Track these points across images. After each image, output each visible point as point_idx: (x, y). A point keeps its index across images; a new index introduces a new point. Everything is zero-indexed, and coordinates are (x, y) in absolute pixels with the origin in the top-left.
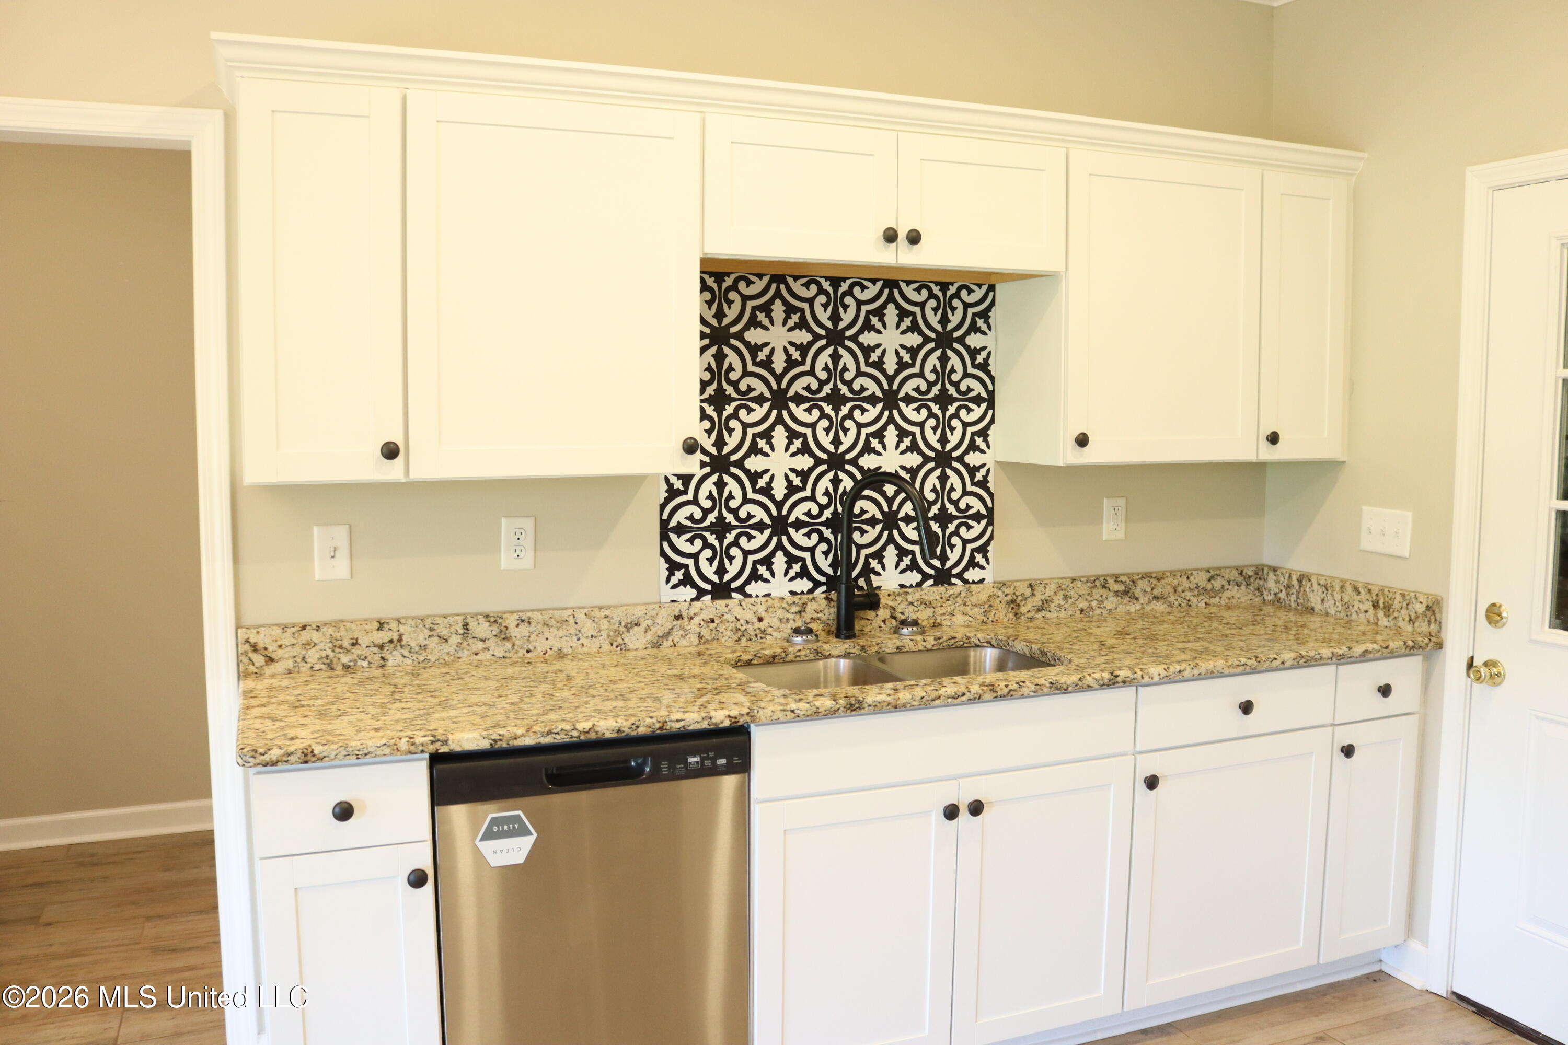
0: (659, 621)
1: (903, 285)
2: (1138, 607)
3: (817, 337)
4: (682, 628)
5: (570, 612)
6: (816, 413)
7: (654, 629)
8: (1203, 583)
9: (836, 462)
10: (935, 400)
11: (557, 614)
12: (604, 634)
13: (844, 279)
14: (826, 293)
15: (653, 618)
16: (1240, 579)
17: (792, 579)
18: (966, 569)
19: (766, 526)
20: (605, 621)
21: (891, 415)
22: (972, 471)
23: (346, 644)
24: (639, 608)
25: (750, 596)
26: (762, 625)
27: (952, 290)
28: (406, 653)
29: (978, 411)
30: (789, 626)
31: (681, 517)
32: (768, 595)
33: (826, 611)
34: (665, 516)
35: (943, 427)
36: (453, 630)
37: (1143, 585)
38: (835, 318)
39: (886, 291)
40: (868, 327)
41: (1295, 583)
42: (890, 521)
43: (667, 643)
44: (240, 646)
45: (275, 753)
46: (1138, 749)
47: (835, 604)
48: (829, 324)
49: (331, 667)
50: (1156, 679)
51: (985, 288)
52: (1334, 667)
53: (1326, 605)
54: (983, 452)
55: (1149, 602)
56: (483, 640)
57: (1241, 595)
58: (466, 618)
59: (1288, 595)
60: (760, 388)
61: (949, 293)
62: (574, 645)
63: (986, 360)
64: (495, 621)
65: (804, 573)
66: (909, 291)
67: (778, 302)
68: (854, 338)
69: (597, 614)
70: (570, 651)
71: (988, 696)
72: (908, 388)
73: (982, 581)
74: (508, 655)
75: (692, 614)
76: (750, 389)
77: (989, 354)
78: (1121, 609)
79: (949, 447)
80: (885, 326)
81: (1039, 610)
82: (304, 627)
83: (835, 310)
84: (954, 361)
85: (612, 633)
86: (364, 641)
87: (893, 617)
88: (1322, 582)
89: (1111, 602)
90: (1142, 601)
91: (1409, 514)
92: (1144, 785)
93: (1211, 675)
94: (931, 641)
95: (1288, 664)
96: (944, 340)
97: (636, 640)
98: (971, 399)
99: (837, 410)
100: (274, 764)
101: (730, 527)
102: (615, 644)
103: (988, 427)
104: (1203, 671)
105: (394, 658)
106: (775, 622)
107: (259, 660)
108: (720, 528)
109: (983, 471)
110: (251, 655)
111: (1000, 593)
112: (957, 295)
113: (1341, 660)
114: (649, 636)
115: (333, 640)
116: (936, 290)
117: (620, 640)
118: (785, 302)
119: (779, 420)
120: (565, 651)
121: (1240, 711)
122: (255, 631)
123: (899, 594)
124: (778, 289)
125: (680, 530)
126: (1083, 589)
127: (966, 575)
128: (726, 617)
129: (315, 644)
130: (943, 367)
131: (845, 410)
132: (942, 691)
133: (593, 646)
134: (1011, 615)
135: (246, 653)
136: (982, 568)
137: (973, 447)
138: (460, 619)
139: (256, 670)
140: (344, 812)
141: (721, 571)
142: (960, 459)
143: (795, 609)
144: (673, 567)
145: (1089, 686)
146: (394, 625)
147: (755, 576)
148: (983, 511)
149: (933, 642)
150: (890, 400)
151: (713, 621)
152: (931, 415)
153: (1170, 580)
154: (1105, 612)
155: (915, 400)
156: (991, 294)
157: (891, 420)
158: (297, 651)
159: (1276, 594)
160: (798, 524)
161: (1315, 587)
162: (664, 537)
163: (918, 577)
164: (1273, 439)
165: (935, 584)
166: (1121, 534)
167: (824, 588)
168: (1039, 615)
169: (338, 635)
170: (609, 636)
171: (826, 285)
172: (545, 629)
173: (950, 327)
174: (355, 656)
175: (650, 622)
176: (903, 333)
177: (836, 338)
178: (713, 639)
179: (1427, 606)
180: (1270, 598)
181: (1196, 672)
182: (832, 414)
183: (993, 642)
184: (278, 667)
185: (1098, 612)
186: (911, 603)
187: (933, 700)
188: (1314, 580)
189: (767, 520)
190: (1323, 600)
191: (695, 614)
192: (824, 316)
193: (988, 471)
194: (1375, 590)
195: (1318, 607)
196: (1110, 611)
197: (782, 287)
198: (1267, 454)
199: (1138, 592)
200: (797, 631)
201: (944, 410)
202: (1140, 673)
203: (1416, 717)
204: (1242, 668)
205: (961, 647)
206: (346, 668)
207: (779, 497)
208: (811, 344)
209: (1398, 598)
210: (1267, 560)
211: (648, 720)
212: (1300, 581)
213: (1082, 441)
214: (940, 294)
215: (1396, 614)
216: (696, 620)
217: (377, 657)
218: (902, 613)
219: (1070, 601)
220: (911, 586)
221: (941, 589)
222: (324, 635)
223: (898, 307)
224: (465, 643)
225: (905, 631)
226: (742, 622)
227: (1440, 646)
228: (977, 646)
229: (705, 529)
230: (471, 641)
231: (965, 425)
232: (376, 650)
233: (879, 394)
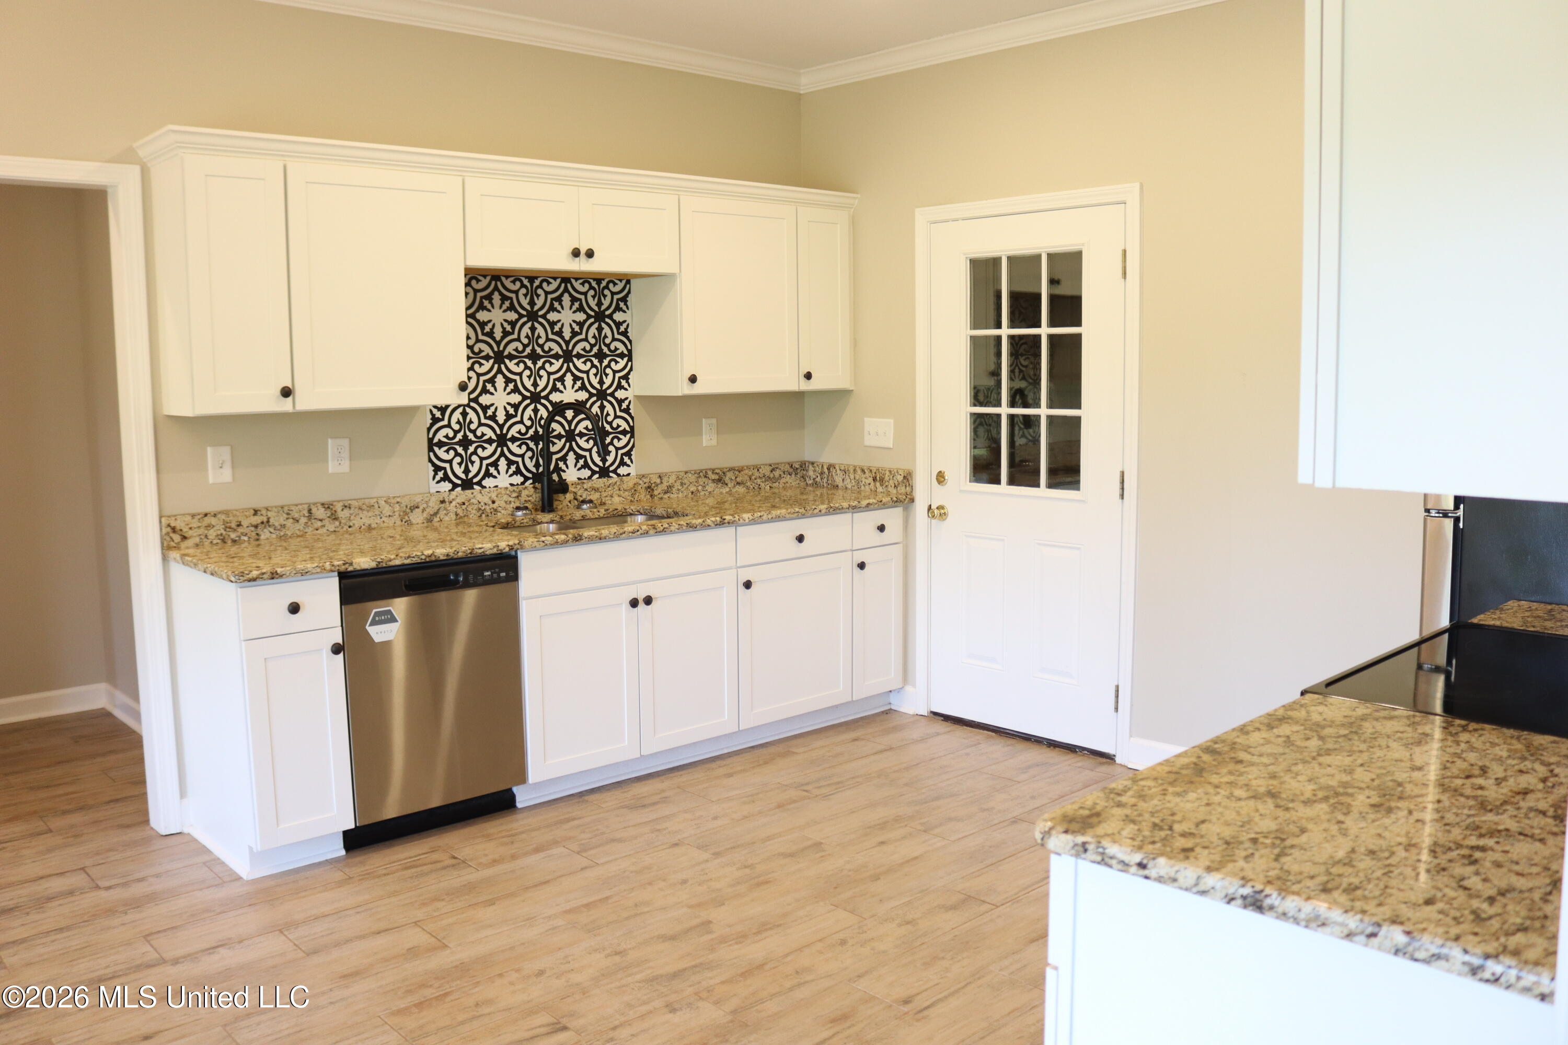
0: (431, 504)
1: (573, 281)
2: (728, 490)
3: (521, 316)
4: (445, 509)
5: (375, 500)
6: (522, 366)
7: (428, 510)
8: (768, 473)
9: (535, 398)
10: (595, 356)
11: (367, 501)
12: (397, 514)
13: (537, 278)
14: (526, 287)
15: (427, 502)
16: (791, 470)
17: (511, 476)
18: (618, 467)
19: (494, 441)
20: (397, 505)
21: (568, 366)
22: (620, 402)
23: (233, 525)
24: (418, 496)
25: (485, 487)
26: (495, 506)
27: (604, 284)
28: (272, 530)
29: (622, 363)
30: (511, 506)
31: (440, 436)
32: (496, 486)
33: (534, 496)
34: (431, 436)
35: (602, 374)
36: (301, 514)
37: (730, 475)
38: (532, 303)
39: (563, 285)
40: (552, 309)
41: (826, 470)
42: (570, 436)
43: (436, 519)
44: (163, 528)
45: (255, 573)
46: (738, 565)
47: (540, 491)
48: (528, 307)
49: (224, 541)
50: (747, 521)
51: (624, 282)
52: (850, 514)
53: (845, 483)
54: (626, 389)
55: (734, 486)
56: (321, 520)
57: (791, 480)
58: (309, 506)
59: (822, 479)
60: (487, 350)
61: (602, 286)
62: (378, 522)
63: (626, 329)
64: (329, 508)
65: (518, 472)
66: (577, 285)
67: (496, 293)
68: (544, 316)
69: (393, 501)
70: (376, 526)
71: (652, 532)
72: (578, 349)
73: (629, 475)
74: (337, 529)
75: (451, 499)
76: (481, 351)
77: (628, 325)
78: (717, 491)
79: (605, 387)
80: (562, 308)
81: (665, 493)
82: (206, 515)
83: (532, 298)
84: (606, 330)
85: (402, 514)
86: (245, 523)
87: (575, 499)
88: (842, 468)
89: (711, 487)
90: (729, 486)
91: (892, 421)
92: (744, 588)
93: (779, 519)
94: (602, 511)
95: (823, 511)
96: (600, 317)
97: (417, 517)
98: (617, 355)
99: (535, 363)
100: (254, 580)
101: (471, 442)
102: (404, 520)
103: (629, 373)
104: (774, 516)
105: (265, 534)
106: (503, 504)
107: (177, 538)
108: (465, 443)
109: (627, 402)
110: (172, 535)
111: (641, 482)
112: (607, 287)
113: (854, 509)
114: (425, 515)
115: (225, 522)
116: (594, 284)
117: (407, 518)
118: (501, 294)
119: (499, 371)
120: (373, 526)
121: (797, 542)
122: (173, 518)
123: (578, 484)
124: (496, 285)
125: (440, 444)
126: (692, 478)
127: (619, 471)
128: (473, 501)
129: (214, 526)
130: (600, 334)
131: (540, 364)
132: (626, 529)
133: (390, 522)
134: (649, 497)
135: (168, 534)
136: (629, 466)
137: (619, 386)
138: (306, 506)
139: (175, 545)
140: (294, 609)
141: (467, 471)
142: (612, 395)
143: (515, 495)
144: (437, 469)
145: (709, 526)
146: (264, 512)
147: (488, 474)
148: (628, 429)
149: (604, 513)
150: (568, 356)
151: (464, 504)
152: (593, 366)
153: (747, 471)
154: (707, 493)
155: (583, 356)
156: (628, 286)
157: (568, 370)
158: (202, 531)
159: (814, 479)
160: (514, 440)
161: (838, 472)
162: (430, 449)
163: (589, 473)
164: (808, 376)
165: (600, 477)
166: (714, 442)
167: (531, 481)
168: (666, 496)
169: (228, 519)
170: (400, 515)
171: (526, 282)
172: (360, 511)
173: (603, 308)
174: (239, 534)
175: (425, 506)
176: (574, 312)
177: (533, 316)
178: (465, 516)
179: (904, 477)
180: (811, 482)
181: (770, 516)
182: (532, 366)
183: (642, 511)
184: (189, 543)
185: (702, 493)
186: (586, 490)
187: (621, 534)
188: (837, 468)
189: (494, 437)
190: (843, 480)
191: (453, 500)
192: (525, 302)
193: (630, 402)
194: (874, 470)
195: (841, 484)
196: (710, 492)
197: (499, 284)
198: (805, 386)
199: (727, 479)
200: (518, 508)
201: (601, 362)
202: (737, 517)
203: (901, 545)
204: (796, 514)
205: (621, 515)
206: (234, 541)
207: (501, 421)
208: (517, 320)
209: (888, 473)
210: (808, 457)
211: (464, 548)
212: (829, 469)
213: (693, 379)
214: (596, 287)
215: (887, 484)
216: (454, 503)
217: (254, 534)
218: (581, 496)
219: (685, 486)
220: (585, 479)
221: (605, 480)
222: (219, 520)
223: (571, 295)
224: (310, 523)
225: (585, 506)
226: (482, 504)
227: (912, 500)
228: (631, 514)
229: (456, 443)
230: (313, 521)
231: (615, 372)
232: (253, 529)
233: (560, 353)
